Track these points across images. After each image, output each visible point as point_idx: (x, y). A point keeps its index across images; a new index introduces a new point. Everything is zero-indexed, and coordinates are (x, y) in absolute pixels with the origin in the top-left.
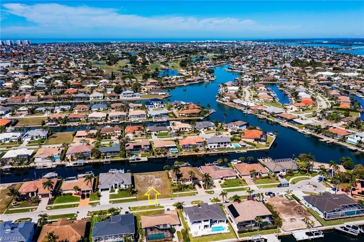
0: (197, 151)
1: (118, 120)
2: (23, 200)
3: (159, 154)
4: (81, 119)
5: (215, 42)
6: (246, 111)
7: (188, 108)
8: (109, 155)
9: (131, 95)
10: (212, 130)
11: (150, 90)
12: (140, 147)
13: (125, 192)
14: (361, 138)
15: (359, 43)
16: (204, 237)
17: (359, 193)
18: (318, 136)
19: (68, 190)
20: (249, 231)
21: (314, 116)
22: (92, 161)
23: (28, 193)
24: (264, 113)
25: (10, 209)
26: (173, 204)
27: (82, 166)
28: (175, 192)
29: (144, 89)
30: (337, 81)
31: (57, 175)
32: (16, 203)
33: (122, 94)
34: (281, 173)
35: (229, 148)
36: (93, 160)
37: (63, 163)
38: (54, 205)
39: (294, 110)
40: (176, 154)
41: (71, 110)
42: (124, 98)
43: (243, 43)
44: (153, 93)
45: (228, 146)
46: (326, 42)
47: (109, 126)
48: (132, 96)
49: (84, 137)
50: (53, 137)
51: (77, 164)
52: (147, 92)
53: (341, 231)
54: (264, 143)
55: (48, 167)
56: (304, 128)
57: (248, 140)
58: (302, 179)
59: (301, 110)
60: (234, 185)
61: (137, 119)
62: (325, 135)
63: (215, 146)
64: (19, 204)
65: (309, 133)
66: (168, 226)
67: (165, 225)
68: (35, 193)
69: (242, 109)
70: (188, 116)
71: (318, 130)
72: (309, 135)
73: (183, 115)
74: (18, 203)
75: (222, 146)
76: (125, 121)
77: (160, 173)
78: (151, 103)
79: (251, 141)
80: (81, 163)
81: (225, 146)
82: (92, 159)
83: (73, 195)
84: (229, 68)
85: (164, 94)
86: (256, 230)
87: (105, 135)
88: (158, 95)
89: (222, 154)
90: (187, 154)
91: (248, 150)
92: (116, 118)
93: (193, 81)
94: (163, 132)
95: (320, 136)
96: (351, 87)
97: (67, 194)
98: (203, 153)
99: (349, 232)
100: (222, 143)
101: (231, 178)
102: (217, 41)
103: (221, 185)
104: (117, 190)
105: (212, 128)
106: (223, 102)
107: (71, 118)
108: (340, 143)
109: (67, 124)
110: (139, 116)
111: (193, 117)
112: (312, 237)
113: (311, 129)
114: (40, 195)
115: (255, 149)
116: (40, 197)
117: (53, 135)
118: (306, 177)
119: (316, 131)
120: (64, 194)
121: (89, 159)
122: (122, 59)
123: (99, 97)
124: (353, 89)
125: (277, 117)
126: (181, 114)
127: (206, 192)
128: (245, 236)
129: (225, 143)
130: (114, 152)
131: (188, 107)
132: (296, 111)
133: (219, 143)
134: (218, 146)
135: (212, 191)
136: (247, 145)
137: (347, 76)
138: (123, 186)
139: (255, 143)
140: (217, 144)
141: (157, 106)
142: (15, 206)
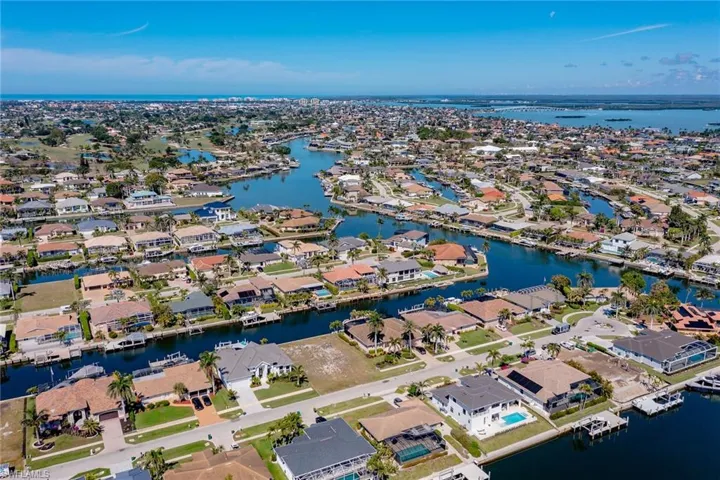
0: (366, 290)
1: (159, 249)
2: (56, 432)
3: (296, 304)
4: (70, 254)
5: (248, 102)
6: (400, 216)
7: (289, 217)
8: (191, 317)
9: (151, 199)
10: (364, 253)
11: (186, 188)
12: (252, 293)
13: (282, 383)
14: (625, 242)
15: (508, 102)
16: (500, 437)
17: (686, 325)
18: (549, 246)
19: (155, 396)
20: (568, 413)
21: (519, 217)
22: (159, 333)
23: (65, 416)
24: (435, 216)
25: (33, 459)
26: (396, 389)
27: (142, 346)
28: (382, 368)
29: (171, 188)
30: (512, 160)
31: (101, 369)
32: (42, 443)
33: (130, 199)
34: (542, 311)
35: (419, 280)
36: (160, 331)
37: (92, 344)
38: (140, 432)
39: (480, 208)
40: (331, 301)
41: (30, 236)
42: (135, 206)
43: (304, 102)
44: (195, 194)
45: (417, 276)
46: (446, 100)
47: (148, 262)
48: (155, 202)
49: (105, 287)
50: (26, 294)
51: (129, 342)
52: (181, 193)
53: (701, 388)
54: (475, 266)
55: (64, 357)
56: (519, 236)
57: (447, 263)
58: (581, 316)
59: (493, 208)
60: (480, 340)
61: (200, 244)
62: (562, 245)
63: (394, 279)
64: (53, 444)
65: (532, 243)
66: (428, 429)
67: (419, 428)
68: (83, 413)
69: (390, 212)
70: (299, 232)
71: (546, 237)
72: (533, 246)
73: (289, 229)
74: (46, 441)
75: (406, 277)
76: (174, 250)
77: (325, 338)
78: (210, 212)
79: (452, 263)
80: (138, 339)
81: (412, 276)
82: (158, 330)
83: (172, 404)
84: (311, 145)
85: (220, 193)
86: (577, 409)
87: (151, 279)
88: (207, 196)
89: (412, 292)
90: (349, 299)
91: (455, 279)
92: (151, 244)
93: (260, 169)
94: (271, 262)
95: (552, 246)
96: (543, 169)
97: (159, 405)
98: (379, 293)
99: (714, 388)
100: (407, 272)
101: (468, 329)
102: (251, 99)
103: (457, 343)
104: (264, 379)
105: (363, 248)
106: (346, 202)
107: (45, 253)
108: (592, 254)
109: (41, 266)
110: (199, 238)
111: (308, 232)
112: (668, 405)
113: (534, 237)
114: (95, 415)
115: (466, 277)
116: (96, 419)
117: (23, 291)
118: (582, 312)
119: (544, 239)
120: (152, 407)
121: (152, 330)
122: (72, 134)
123: (78, 207)
124: (546, 172)
125: (462, 221)
126: (283, 229)
127: (439, 359)
128: (566, 422)
129: (412, 271)
130: (201, 309)
131: (290, 215)
132: (484, 210)
133: (401, 273)
134: (400, 278)
135: (448, 357)
136: (449, 273)
137: (520, 152)
138: (275, 371)
139: (460, 266)
140: (398, 275)
141: (223, 216)
142: (44, 449)
